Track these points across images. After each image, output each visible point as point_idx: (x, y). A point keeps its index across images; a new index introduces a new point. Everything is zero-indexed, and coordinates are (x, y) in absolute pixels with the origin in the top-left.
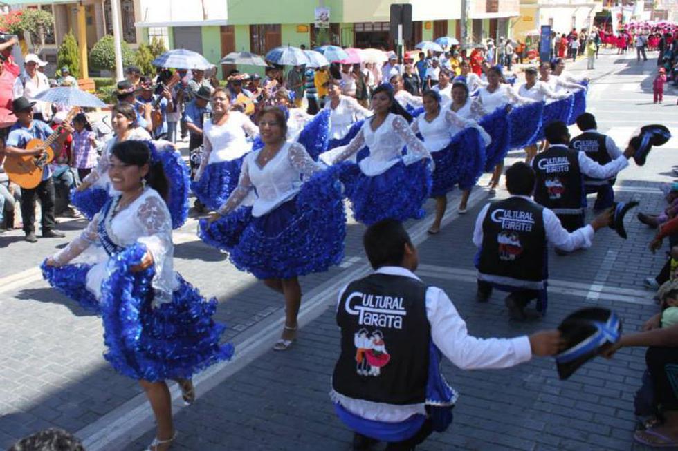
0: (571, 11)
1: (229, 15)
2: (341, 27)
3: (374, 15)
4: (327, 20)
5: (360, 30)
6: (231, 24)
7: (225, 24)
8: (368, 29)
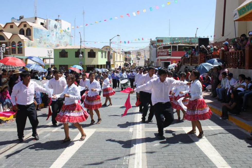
0: (120, 63)
1: (54, 62)
2: (84, 66)
3: (92, 63)
4: (82, 64)
5: (88, 66)
6: (54, 64)
7: (53, 64)
8: (89, 66)
